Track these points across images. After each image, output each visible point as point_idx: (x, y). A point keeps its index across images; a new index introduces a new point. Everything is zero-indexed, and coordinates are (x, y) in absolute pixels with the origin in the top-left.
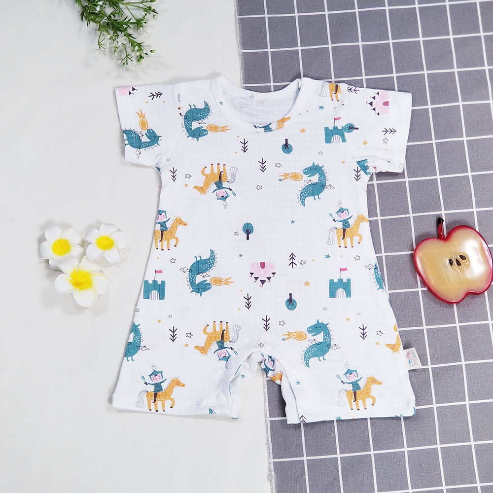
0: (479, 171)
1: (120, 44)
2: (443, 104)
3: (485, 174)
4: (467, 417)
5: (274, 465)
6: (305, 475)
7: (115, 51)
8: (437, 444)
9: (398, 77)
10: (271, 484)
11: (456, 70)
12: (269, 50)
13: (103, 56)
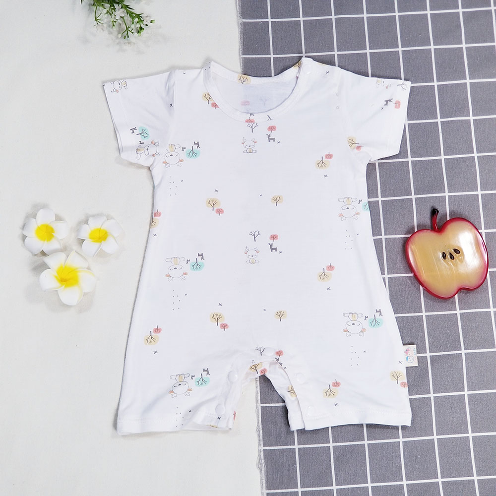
0: (485, 152)
1: (118, 17)
2: (449, 81)
3: (492, 156)
4: (465, 408)
5: (264, 453)
6: (296, 464)
7: (113, 25)
8: (433, 435)
9: (403, 51)
10: (261, 473)
11: (464, 46)
12: (270, 20)
13: (102, 31)
